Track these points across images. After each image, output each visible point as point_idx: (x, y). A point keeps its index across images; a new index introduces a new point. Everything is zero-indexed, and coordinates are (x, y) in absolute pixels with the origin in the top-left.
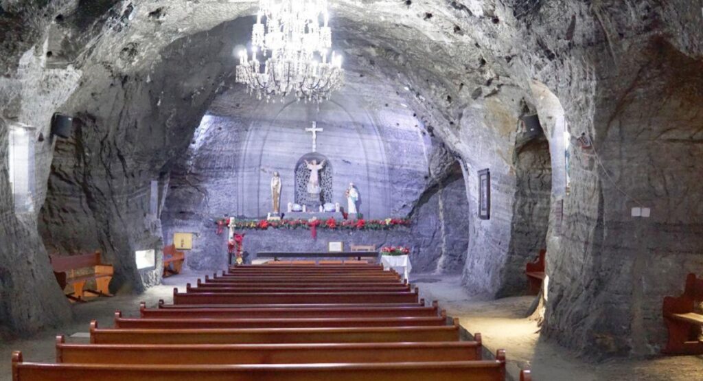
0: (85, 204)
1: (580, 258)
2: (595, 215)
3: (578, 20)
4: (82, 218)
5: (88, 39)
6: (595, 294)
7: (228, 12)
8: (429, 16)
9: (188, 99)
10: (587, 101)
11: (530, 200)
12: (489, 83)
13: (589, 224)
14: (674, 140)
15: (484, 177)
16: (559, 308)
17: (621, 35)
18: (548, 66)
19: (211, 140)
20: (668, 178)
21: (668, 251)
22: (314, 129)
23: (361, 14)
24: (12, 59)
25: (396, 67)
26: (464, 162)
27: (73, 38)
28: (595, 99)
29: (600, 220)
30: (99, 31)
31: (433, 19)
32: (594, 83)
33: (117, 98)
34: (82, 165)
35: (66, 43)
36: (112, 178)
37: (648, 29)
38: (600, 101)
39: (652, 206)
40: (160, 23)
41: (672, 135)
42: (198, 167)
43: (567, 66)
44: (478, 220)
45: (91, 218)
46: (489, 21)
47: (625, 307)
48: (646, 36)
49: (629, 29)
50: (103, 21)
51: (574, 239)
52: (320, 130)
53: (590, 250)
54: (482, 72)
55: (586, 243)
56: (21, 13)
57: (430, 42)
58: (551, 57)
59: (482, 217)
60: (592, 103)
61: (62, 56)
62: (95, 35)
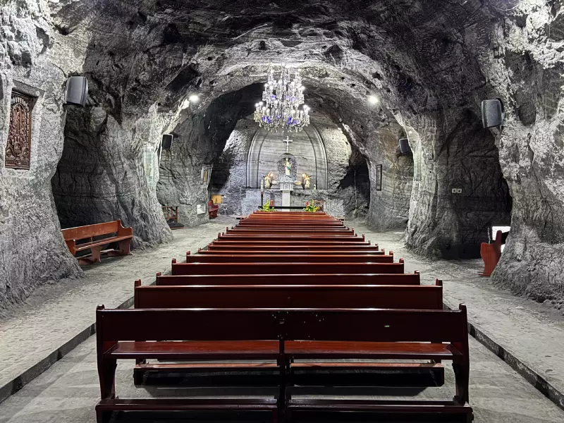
0: (171, 181)
1: (425, 212)
2: (434, 192)
3: (429, 98)
4: (169, 187)
5: (179, 97)
6: (433, 229)
7: (248, 81)
8: (353, 85)
9: (223, 125)
10: (432, 136)
11: (403, 181)
12: (383, 121)
13: (430, 196)
14: (476, 156)
15: (379, 169)
16: (414, 236)
17: (450, 107)
18: (414, 117)
19: (232, 146)
20: (472, 174)
21: (471, 210)
22: (287, 141)
23: (318, 84)
24: (145, 109)
25: (334, 109)
26: (369, 160)
27: (171, 96)
28: (436, 136)
29: (436, 194)
30: (185, 93)
31: (355, 87)
32: (435, 129)
33: (189, 125)
34: (170, 160)
35: (168, 99)
36: (185, 167)
37: (462, 105)
38: (438, 137)
39: (463, 188)
40: (213, 87)
41: (475, 153)
42: (225, 160)
43: (423, 119)
44: (375, 191)
45: (174, 187)
46: (385, 91)
47: (448, 236)
48: (461, 108)
49: (453, 104)
50: (187, 87)
51: (423, 203)
52: (292, 141)
53: (430, 208)
54: (380, 115)
55: (429, 205)
56: (150, 85)
57: (353, 98)
58: (415, 113)
59: (378, 190)
60: (434, 138)
61: (166, 105)
62: (182, 95)
